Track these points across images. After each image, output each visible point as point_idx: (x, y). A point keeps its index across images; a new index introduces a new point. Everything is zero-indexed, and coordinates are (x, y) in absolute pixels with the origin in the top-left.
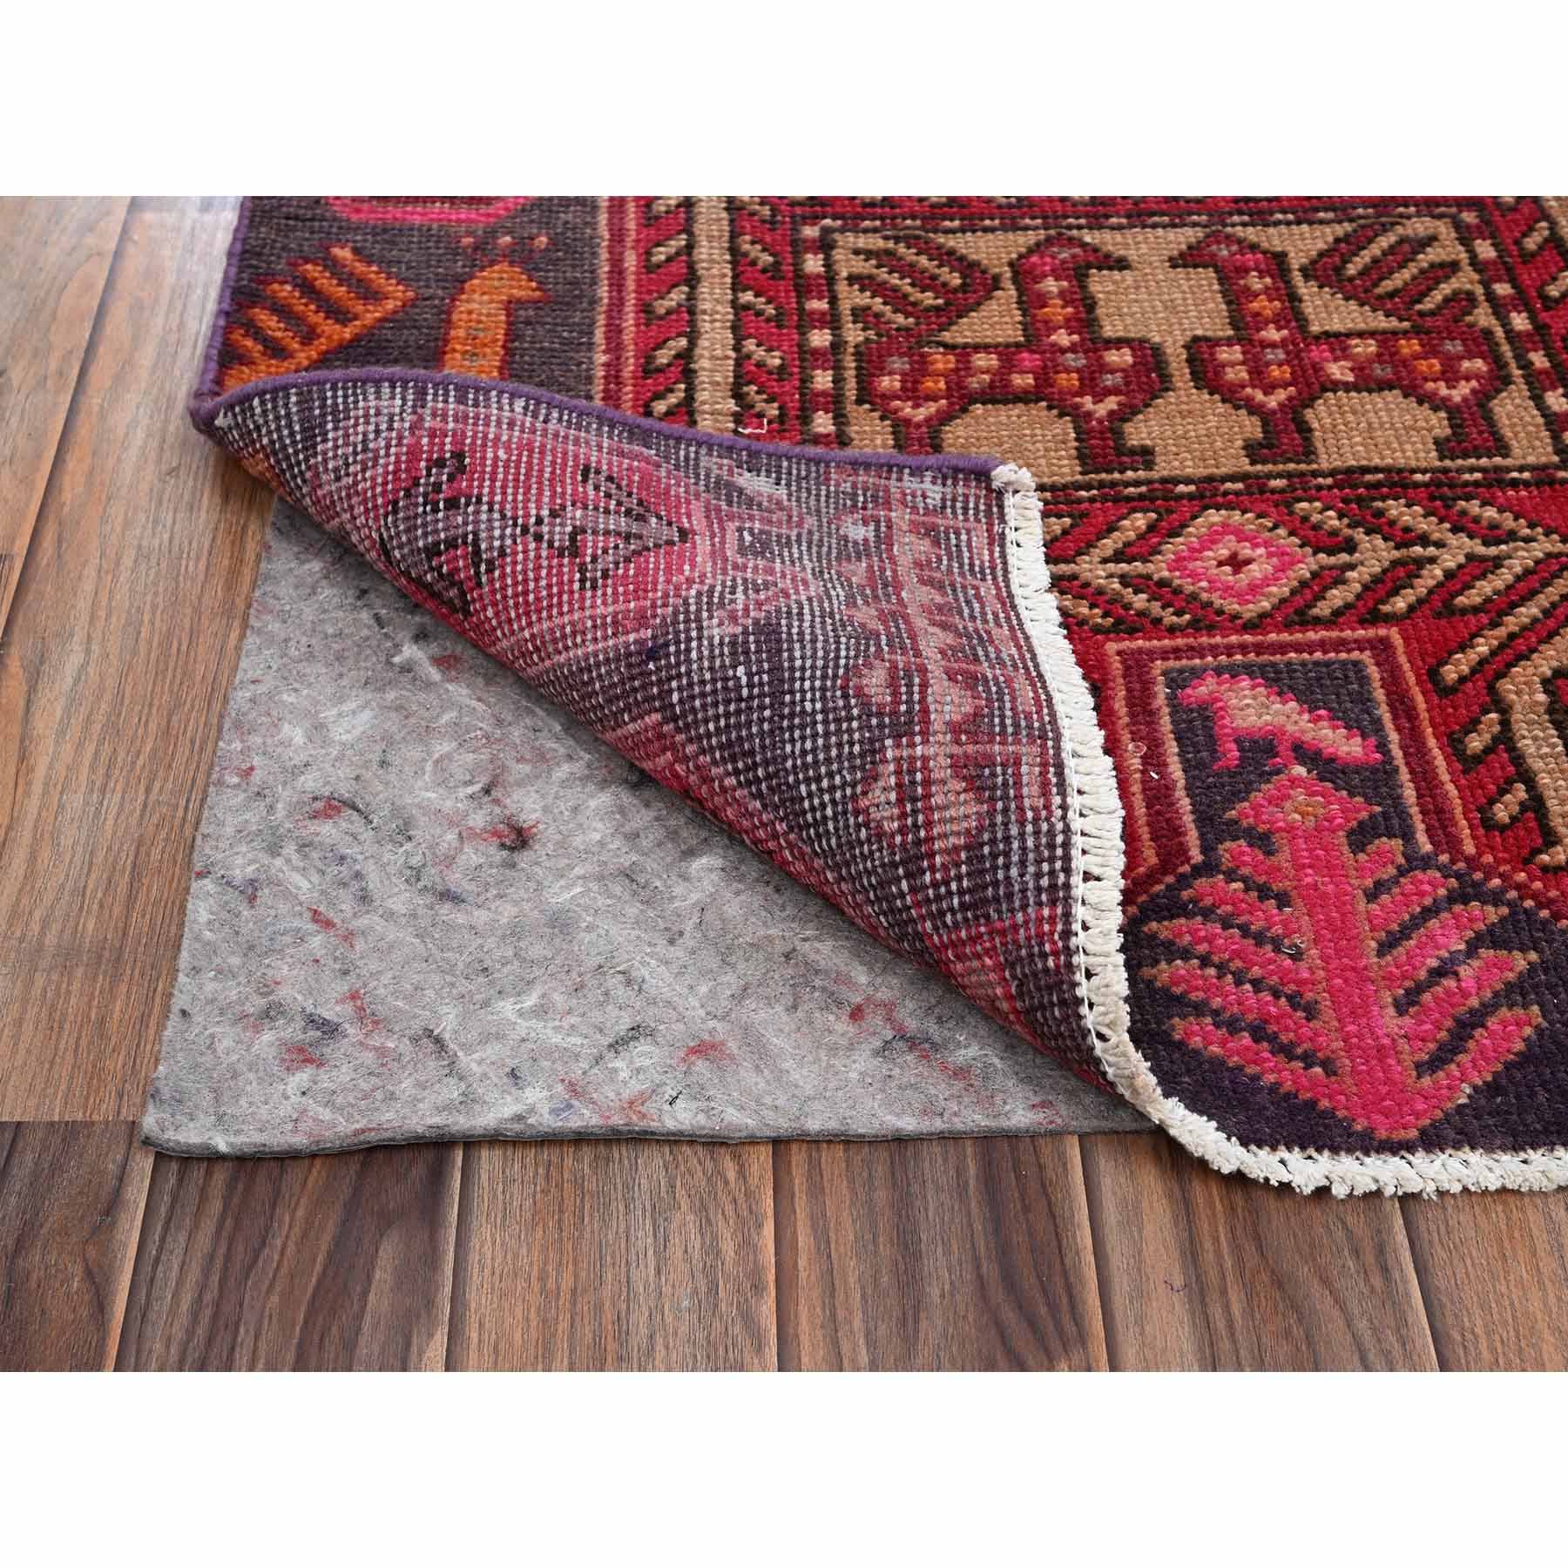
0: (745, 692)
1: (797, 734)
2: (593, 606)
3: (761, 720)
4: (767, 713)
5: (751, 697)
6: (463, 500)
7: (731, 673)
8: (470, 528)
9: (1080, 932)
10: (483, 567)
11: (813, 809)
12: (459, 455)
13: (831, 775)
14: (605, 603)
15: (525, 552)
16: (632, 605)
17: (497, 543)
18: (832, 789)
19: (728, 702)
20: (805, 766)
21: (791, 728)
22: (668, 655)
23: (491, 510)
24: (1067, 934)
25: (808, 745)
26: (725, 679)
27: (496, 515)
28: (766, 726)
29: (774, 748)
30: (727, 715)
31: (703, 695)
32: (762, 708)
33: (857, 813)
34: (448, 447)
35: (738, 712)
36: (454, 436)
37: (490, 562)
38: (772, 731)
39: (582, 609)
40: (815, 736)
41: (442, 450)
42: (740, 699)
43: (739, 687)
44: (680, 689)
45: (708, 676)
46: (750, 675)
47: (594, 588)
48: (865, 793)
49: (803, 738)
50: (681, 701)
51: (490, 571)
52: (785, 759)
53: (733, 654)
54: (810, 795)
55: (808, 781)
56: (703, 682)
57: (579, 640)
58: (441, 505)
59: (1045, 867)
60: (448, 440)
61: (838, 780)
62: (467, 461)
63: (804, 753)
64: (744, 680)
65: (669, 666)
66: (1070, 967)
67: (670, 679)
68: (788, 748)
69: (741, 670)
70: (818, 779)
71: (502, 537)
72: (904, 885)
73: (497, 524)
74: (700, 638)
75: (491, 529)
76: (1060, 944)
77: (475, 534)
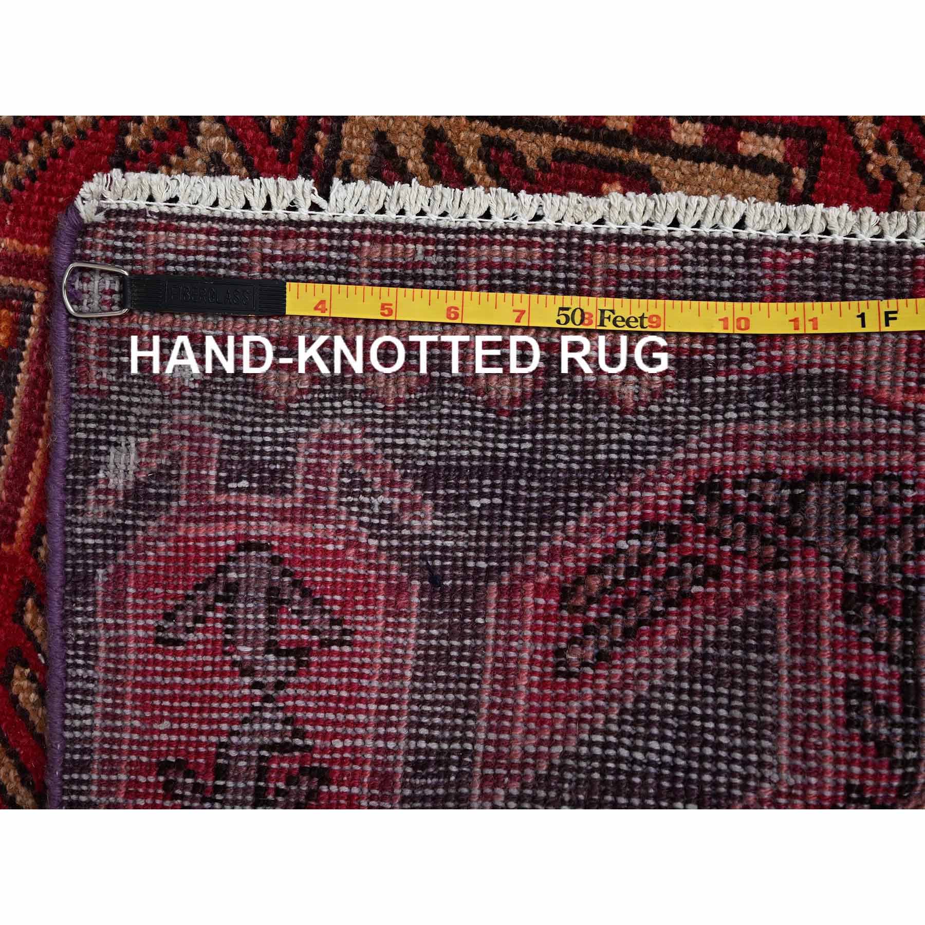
0: (497, 501)
1: (551, 457)
2: (373, 634)
3: (530, 489)
4: (523, 482)
5: (504, 496)
6: (221, 761)
7: (475, 512)
8: (254, 753)
9: (789, 235)
10: (299, 742)
11: (619, 452)
12: (163, 768)
13: (597, 430)
14: (374, 623)
15: (295, 698)
16: (381, 597)
17: (279, 727)
18: (609, 431)
19: (503, 517)
20: (582, 453)
21: (545, 462)
22: (443, 568)
23: (237, 733)
24: (790, 245)
25: (563, 448)
26: (481, 517)
27: (246, 727)
28: (535, 484)
29: (558, 479)
30: (514, 518)
31: (489, 539)
32: (517, 487)
33: (636, 412)
34: (152, 779)
35: (515, 509)
36: (137, 773)
37: (296, 734)
38: (541, 480)
39: (372, 645)
40: (558, 442)
41: (157, 784)
42: (503, 507)
43: (492, 506)
44: (477, 559)
45: (473, 533)
46: (481, 495)
47: (353, 633)
48: (621, 403)
49: (557, 451)
50: (487, 560)
51: (304, 735)
52: (570, 470)
53: (457, 508)
54: (609, 451)
55: (596, 452)
56: (478, 538)
57: (400, 651)
58: (221, 783)
59: (727, 258)
60: (142, 779)
61: (603, 425)
62: (171, 759)
63: (570, 453)
64: (486, 501)
65: (454, 568)
66: (819, 247)
67: (465, 568)
68: (562, 465)
69: (475, 503)
70: (597, 442)
71: (273, 721)
72: (709, 379)
73: (257, 727)
74: (435, 538)
75: (262, 733)
76: (796, 251)
77: (262, 747)
